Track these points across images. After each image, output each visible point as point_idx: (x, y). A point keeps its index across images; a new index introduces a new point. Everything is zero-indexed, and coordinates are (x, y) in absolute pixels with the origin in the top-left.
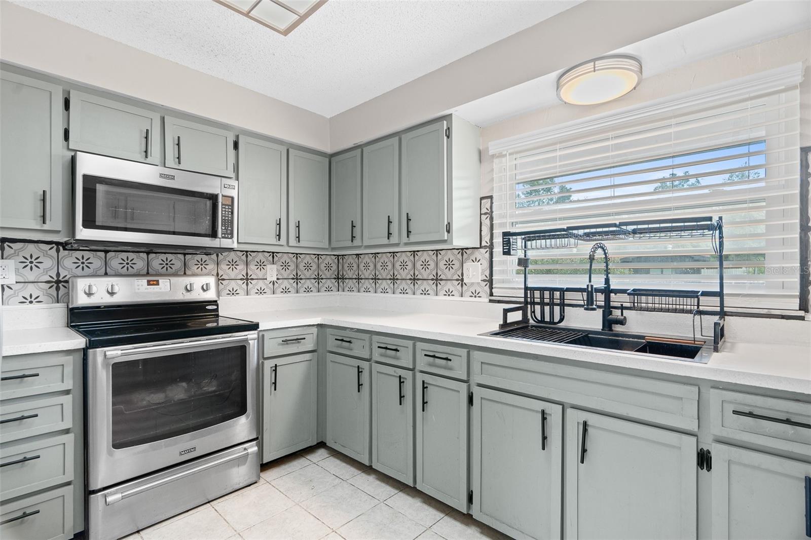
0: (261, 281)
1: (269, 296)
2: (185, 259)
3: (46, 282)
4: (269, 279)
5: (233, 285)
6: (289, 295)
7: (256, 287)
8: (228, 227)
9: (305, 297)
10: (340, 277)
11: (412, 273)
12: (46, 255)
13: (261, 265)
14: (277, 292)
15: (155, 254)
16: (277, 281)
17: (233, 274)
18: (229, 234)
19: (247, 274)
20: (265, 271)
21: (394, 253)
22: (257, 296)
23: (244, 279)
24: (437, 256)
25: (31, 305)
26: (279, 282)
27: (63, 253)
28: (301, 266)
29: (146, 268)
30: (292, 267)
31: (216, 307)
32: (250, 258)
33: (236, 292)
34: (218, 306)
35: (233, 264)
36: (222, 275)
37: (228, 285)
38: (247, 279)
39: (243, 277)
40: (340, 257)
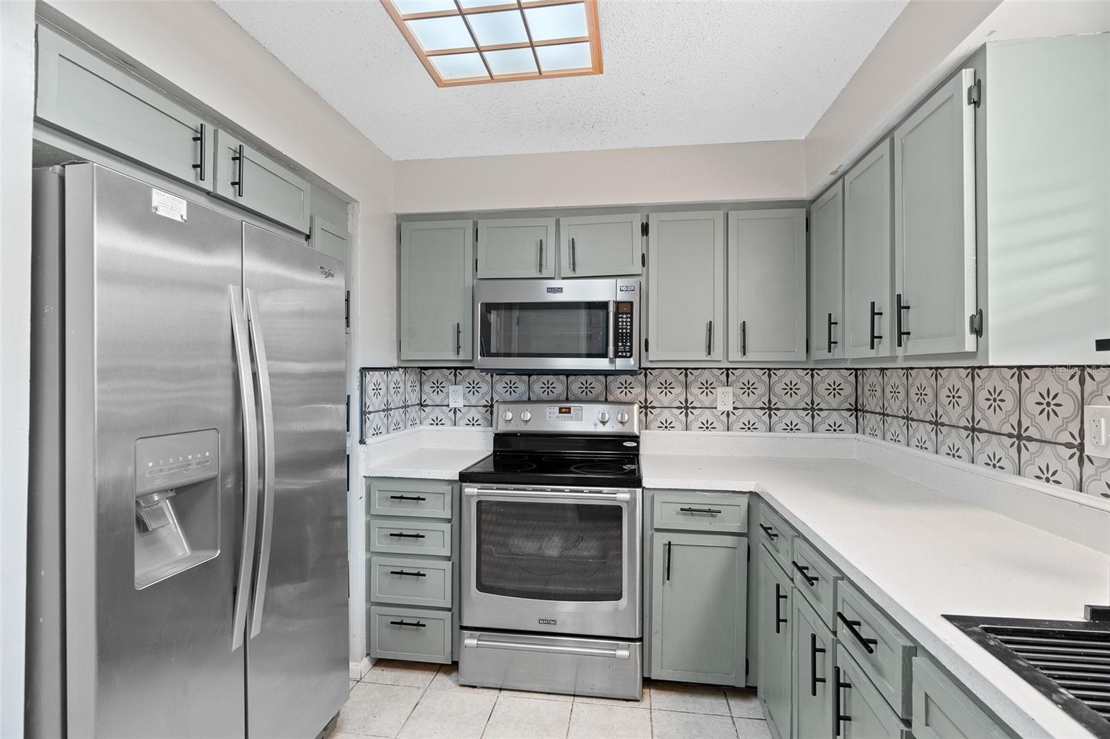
0: (707, 411)
1: (719, 434)
2: (606, 382)
3: (483, 406)
4: (721, 408)
5: (666, 415)
6: (755, 433)
7: (700, 420)
8: (626, 342)
9: (784, 438)
10: (859, 407)
11: (969, 414)
12: (484, 380)
13: (708, 387)
14: (734, 427)
15: (574, 377)
16: (734, 411)
17: (666, 401)
18: (627, 352)
19: (686, 401)
20: (714, 396)
21: (937, 369)
22: (701, 432)
23: (682, 408)
24: (1020, 381)
25: (473, 428)
26: (737, 412)
27: (496, 378)
28: (778, 388)
29: (566, 393)
30: (761, 389)
31: (636, 444)
32: (690, 377)
33: (671, 426)
34: (638, 443)
35: (666, 387)
36: (652, 402)
37: (659, 415)
38: (686, 407)
39: (681, 405)
40: (859, 372)
